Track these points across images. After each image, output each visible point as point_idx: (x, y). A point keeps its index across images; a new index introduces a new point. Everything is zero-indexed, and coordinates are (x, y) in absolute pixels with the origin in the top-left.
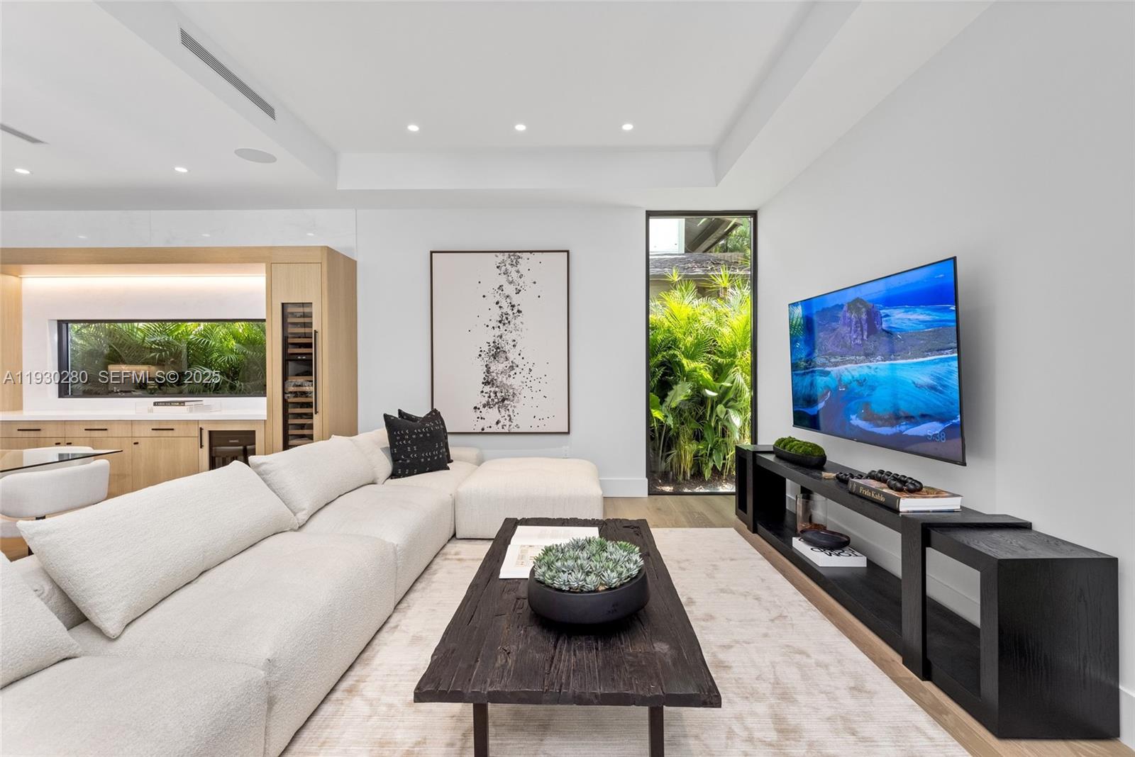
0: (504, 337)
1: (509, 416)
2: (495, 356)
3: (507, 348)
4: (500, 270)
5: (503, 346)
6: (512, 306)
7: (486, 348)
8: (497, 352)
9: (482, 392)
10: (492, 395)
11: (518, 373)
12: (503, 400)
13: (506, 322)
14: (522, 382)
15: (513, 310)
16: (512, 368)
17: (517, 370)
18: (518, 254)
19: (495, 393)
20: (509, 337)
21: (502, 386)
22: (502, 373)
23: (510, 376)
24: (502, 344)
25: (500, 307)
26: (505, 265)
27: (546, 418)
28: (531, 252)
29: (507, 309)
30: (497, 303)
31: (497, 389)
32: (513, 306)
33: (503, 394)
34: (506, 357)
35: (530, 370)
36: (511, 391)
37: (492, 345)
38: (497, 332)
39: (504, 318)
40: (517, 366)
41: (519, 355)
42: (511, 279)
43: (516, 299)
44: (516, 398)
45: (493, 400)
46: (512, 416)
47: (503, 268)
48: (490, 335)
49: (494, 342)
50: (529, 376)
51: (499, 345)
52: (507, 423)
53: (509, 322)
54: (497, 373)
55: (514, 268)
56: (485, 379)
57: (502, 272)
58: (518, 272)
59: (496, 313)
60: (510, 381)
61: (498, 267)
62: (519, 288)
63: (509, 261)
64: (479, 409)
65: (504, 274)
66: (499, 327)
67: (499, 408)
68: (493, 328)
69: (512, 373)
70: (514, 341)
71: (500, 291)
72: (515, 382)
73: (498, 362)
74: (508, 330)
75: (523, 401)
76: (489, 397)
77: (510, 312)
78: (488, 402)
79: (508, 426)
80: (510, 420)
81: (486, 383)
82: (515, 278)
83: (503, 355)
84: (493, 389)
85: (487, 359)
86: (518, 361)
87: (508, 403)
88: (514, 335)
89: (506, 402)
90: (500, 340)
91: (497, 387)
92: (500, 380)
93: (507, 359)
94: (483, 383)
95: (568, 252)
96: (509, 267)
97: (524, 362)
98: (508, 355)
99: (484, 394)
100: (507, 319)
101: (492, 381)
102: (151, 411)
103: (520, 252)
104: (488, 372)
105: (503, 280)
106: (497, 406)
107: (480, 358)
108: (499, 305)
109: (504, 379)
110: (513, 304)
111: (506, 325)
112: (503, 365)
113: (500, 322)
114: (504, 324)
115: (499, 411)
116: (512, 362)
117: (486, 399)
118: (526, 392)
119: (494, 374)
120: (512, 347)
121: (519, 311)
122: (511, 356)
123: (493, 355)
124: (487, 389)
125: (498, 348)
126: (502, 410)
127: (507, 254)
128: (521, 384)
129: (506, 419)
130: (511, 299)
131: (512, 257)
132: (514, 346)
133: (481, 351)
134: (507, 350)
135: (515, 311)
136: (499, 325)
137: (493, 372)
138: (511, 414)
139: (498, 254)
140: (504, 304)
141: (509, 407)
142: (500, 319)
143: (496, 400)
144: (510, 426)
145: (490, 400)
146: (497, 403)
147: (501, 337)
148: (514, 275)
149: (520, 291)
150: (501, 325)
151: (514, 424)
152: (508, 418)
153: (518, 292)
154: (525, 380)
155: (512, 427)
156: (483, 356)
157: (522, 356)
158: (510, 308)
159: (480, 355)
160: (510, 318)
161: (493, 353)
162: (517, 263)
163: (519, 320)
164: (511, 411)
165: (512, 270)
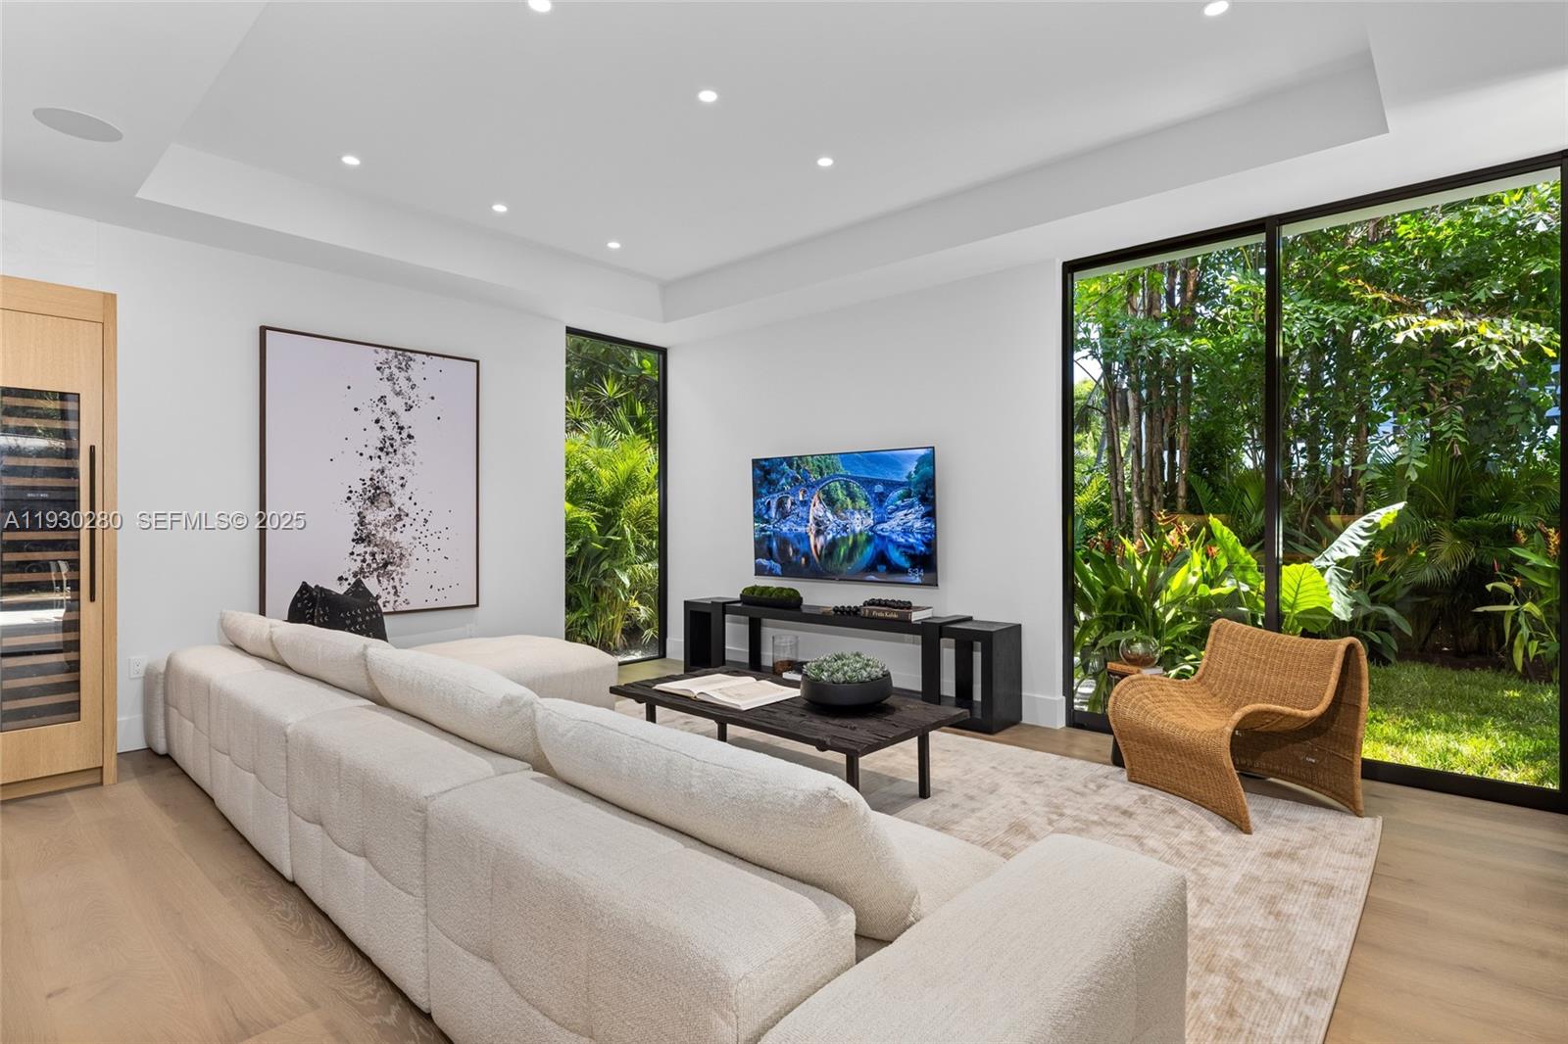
0: (386, 472)
1: (395, 587)
2: (373, 500)
3: (391, 488)
4: (382, 373)
5: (386, 484)
6: (399, 428)
7: (359, 488)
8: (376, 494)
9: (352, 554)
10: (368, 557)
11: (408, 525)
12: (386, 565)
13: (391, 450)
14: (415, 538)
15: (400, 433)
16: (399, 517)
17: (406, 520)
18: (409, 354)
19: (373, 554)
20: (394, 472)
21: (386, 543)
22: (383, 525)
23: (395, 529)
24: (385, 482)
25: (382, 428)
26: (390, 368)
27: (447, 588)
28: (428, 354)
29: (391, 432)
30: (377, 421)
31: (376, 549)
32: (401, 428)
33: (385, 556)
34: (390, 502)
35: (426, 521)
36: (397, 551)
37: (369, 483)
38: (376, 464)
39: (388, 444)
40: (407, 515)
41: (410, 498)
42: (398, 390)
43: (405, 419)
44: (405, 562)
45: (369, 565)
46: (399, 588)
47: (387, 372)
48: (366, 469)
49: (371, 479)
50: (423, 529)
51: (380, 484)
52: (392, 598)
53: (395, 451)
54: (376, 526)
55: (403, 374)
56: (356, 534)
57: (385, 376)
58: (409, 379)
59: (375, 437)
60: (396, 537)
61: (378, 369)
62: (410, 402)
63: (395, 362)
64: (346, 579)
65: (389, 380)
66: (379, 457)
67: (378, 576)
68: (371, 457)
69: (400, 524)
70: (403, 478)
71: (381, 405)
72: (403, 537)
73: (378, 508)
74: (393, 461)
75: (414, 564)
76: (364, 561)
77: (397, 437)
78: (362, 568)
79: (392, 602)
80: (396, 593)
81: (359, 540)
82: (404, 388)
83: (386, 499)
84: (369, 549)
85: (361, 504)
86: (408, 507)
87: (393, 568)
88: (402, 470)
89: (389, 568)
90: (381, 477)
91: (376, 545)
92: (381, 535)
93: (391, 504)
94: (353, 540)
95: (478, 362)
96: (395, 371)
97: (417, 509)
98: (394, 499)
99: (355, 557)
100: (392, 446)
101: (368, 536)
103: (412, 351)
104: (362, 523)
105: (386, 388)
106: (375, 574)
107: (350, 503)
108: (380, 424)
109: (387, 534)
110: (401, 424)
111: (391, 455)
112: (385, 514)
113: (381, 449)
114: (387, 454)
115: (379, 581)
116: (399, 509)
117: (359, 564)
118: (419, 552)
119: (371, 527)
120: (400, 488)
121: (410, 437)
122: (397, 500)
123: (369, 498)
124: (360, 548)
125: (378, 488)
126: (384, 581)
127: (393, 351)
128: (412, 541)
129: (389, 593)
130: (398, 417)
131: (400, 357)
132: (402, 486)
133: (351, 492)
134: (391, 492)
135: (404, 435)
136: (380, 453)
137: (370, 524)
138: (397, 583)
139: (379, 349)
140: (387, 422)
141: (394, 575)
142: (382, 445)
143: (375, 566)
144: (396, 601)
145: (365, 565)
146: (375, 570)
147: (383, 472)
148: (403, 384)
149: (411, 407)
150: (383, 455)
151: (400, 600)
152: (393, 591)
153: (409, 408)
154: (418, 534)
155: (397, 603)
156: (354, 499)
157: (413, 501)
158: (396, 430)
159: (349, 498)
160: (396, 445)
161: (369, 494)
162: (408, 367)
163: (409, 450)
164: (397, 580)
165: (401, 376)
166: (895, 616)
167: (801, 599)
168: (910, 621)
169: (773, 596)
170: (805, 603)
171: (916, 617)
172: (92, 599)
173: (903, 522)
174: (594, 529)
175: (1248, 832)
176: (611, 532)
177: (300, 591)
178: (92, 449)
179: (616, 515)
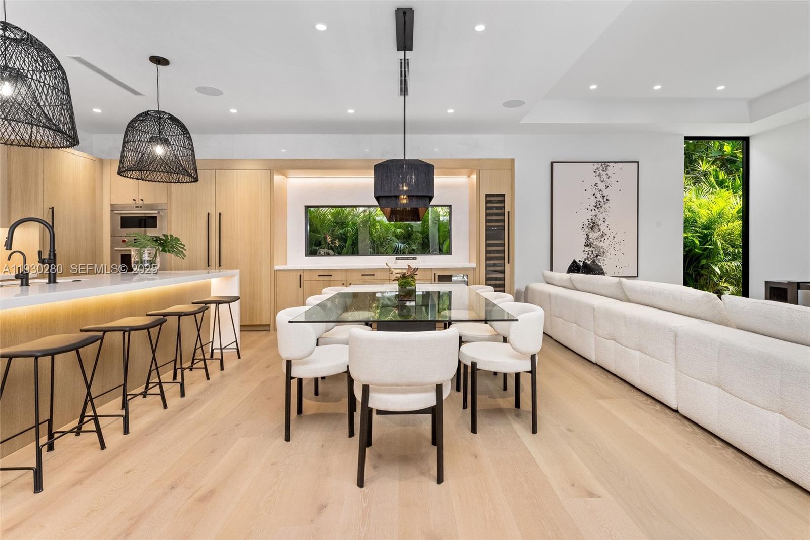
0: (598, 216)
2: (592, 228)
3: (599, 223)
4: (596, 173)
7: (586, 223)
8: (593, 226)
9: (584, 251)
10: (590, 253)
11: (606, 239)
12: (597, 256)
13: (599, 206)
16: (602, 236)
17: (606, 237)
18: (607, 163)
19: (592, 251)
20: (600, 216)
21: (597, 247)
22: (596, 239)
23: (601, 241)
24: (597, 220)
25: (596, 197)
26: (599, 171)
27: (623, 267)
28: (615, 162)
29: (600, 198)
30: (594, 194)
31: (593, 249)
32: (604, 196)
33: (597, 252)
34: (599, 229)
35: (614, 237)
36: (602, 250)
37: (590, 221)
38: (594, 213)
39: (598, 204)
40: (606, 235)
41: (607, 227)
42: (603, 180)
43: (605, 192)
44: (605, 255)
45: (590, 256)
47: (598, 173)
48: (589, 215)
49: (591, 219)
50: (613, 241)
51: (595, 222)
53: (601, 207)
54: (593, 239)
55: (605, 172)
56: (585, 243)
57: (597, 175)
58: (607, 175)
59: (593, 201)
60: (601, 244)
61: (594, 172)
62: (607, 185)
63: (601, 168)
64: (582, 262)
65: (599, 176)
66: (595, 210)
68: (591, 210)
69: (603, 239)
70: (604, 218)
71: (596, 187)
72: (604, 244)
73: (594, 232)
74: (600, 211)
75: (609, 256)
76: (588, 254)
77: (602, 200)
78: (588, 257)
81: (587, 245)
82: (605, 179)
83: (597, 228)
84: (591, 249)
85: (587, 230)
86: (607, 231)
88: (604, 215)
89: (599, 257)
90: (595, 218)
91: (593, 248)
92: (595, 243)
93: (600, 230)
94: (584, 245)
95: (638, 162)
96: (601, 172)
97: (610, 232)
98: (600, 227)
99: (585, 252)
100: (600, 204)
101: (590, 244)
102: (396, 263)
103: (608, 162)
104: (588, 238)
105: (597, 180)
106: (593, 260)
107: (583, 230)
108: (595, 196)
109: (598, 243)
112: (597, 234)
113: (596, 206)
114: (598, 208)
116: (603, 232)
117: (586, 255)
118: (611, 251)
119: (591, 240)
121: (607, 200)
122: (602, 228)
124: (587, 249)
125: (594, 223)
127: (601, 163)
128: (608, 246)
130: (602, 192)
131: (604, 166)
132: (604, 222)
133: (583, 225)
134: (599, 225)
135: (605, 199)
136: (595, 208)
137: (591, 238)
139: (595, 163)
140: (598, 195)
141: (601, 261)
143: (593, 256)
146: (593, 258)
147: (596, 216)
148: (605, 177)
149: (608, 187)
150: (596, 209)
153: (607, 187)
154: (611, 243)
156: (585, 228)
157: (609, 228)
159: (583, 228)
160: (602, 204)
161: (591, 226)
162: (607, 169)
163: (607, 205)
164: (602, 263)
165: (603, 174)
172: (509, 263)
174: (697, 242)
176: (707, 244)
177: (572, 263)
178: (509, 212)
179: (712, 234)
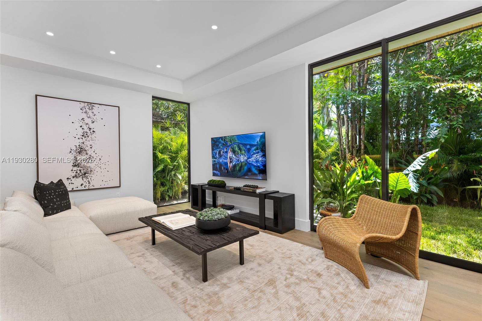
0: (85, 143)
1: (89, 181)
2: (80, 153)
3: (87, 149)
4: (83, 111)
5: (85, 147)
6: (89, 129)
7: (74, 148)
8: (81, 150)
9: (72, 170)
10: (78, 172)
12: (85, 174)
13: (86, 136)
14: (96, 165)
15: (90, 130)
18: (93, 104)
19: (80, 170)
20: (88, 143)
21: (85, 167)
24: (84, 146)
25: (83, 129)
26: (86, 109)
27: (108, 181)
28: (100, 104)
29: (86, 129)
30: (81, 127)
31: (81, 169)
32: (90, 129)
33: (85, 171)
34: (86, 153)
35: (100, 159)
36: (89, 169)
37: (78, 147)
38: (81, 141)
39: (85, 134)
40: (93, 157)
41: (94, 152)
42: (89, 116)
43: (92, 126)
44: (92, 173)
46: (90, 181)
47: (84, 110)
48: (77, 142)
49: (79, 146)
50: (100, 162)
51: (82, 147)
52: (87, 185)
53: (88, 136)
55: (91, 111)
56: (73, 164)
57: (84, 112)
58: (93, 113)
59: (80, 132)
60: (89, 165)
61: (81, 109)
62: (93, 120)
63: (87, 107)
64: (70, 179)
65: (85, 113)
66: (82, 138)
67: (82, 178)
68: (79, 138)
70: (91, 145)
71: (82, 121)
72: (91, 165)
73: (82, 155)
74: (87, 140)
75: (96, 173)
76: (77, 172)
77: (89, 132)
78: (76, 175)
79: (88, 186)
80: (89, 183)
81: (74, 166)
82: (91, 116)
83: (85, 152)
84: (79, 169)
85: (75, 154)
86: (93, 155)
87: (88, 175)
88: (91, 143)
89: (86, 175)
90: (83, 145)
91: (81, 167)
92: (83, 164)
93: (87, 154)
94: (72, 166)
95: (119, 107)
96: (88, 110)
97: (97, 155)
98: (88, 152)
99: (73, 171)
100: (87, 135)
101: (78, 164)
103: (94, 103)
105: (84, 116)
106: (81, 177)
107: (71, 153)
108: (82, 127)
109: (85, 164)
110: (90, 127)
111: (86, 138)
113: (83, 136)
114: (85, 137)
115: (83, 179)
116: (90, 155)
117: (75, 174)
118: (98, 169)
120: (90, 148)
121: (94, 131)
122: (89, 153)
123: (78, 152)
124: (75, 168)
125: (82, 148)
126: (85, 179)
127: (87, 103)
128: (95, 166)
129: (86, 183)
130: (89, 125)
131: (90, 106)
132: (91, 148)
133: (71, 150)
134: (87, 150)
135: (91, 131)
136: (82, 137)
138: (89, 180)
139: (81, 103)
140: (85, 127)
141: (88, 177)
142: (83, 134)
143: (81, 174)
144: (89, 186)
145: (77, 174)
146: (81, 175)
147: (83, 143)
148: (90, 114)
149: (94, 122)
150: (83, 138)
151: (91, 185)
152: (88, 182)
154: (97, 164)
155: (90, 186)
156: (72, 152)
157: (95, 153)
158: (88, 129)
159: (71, 152)
160: (88, 134)
161: (78, 151)
162: (92, 109)
163: (93, 136)
164: (89, 178)
165: (90, 112)
166: (252, 191)
167: (226, 184)
168: (256, 193)
169: (216, 183)
170: (227, 185)
171: (258, 191)
173: (256, 158)
174: (169, 161)
175: (368, 287)
176: (175, 162)
179: (177, 157)
